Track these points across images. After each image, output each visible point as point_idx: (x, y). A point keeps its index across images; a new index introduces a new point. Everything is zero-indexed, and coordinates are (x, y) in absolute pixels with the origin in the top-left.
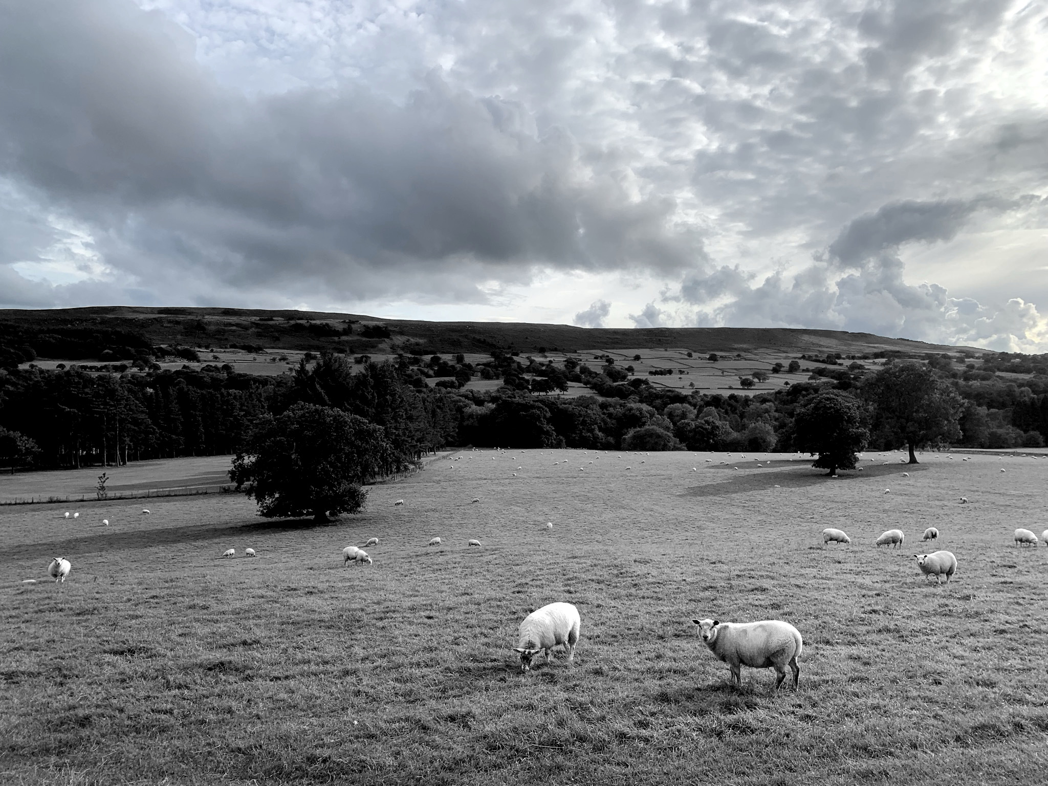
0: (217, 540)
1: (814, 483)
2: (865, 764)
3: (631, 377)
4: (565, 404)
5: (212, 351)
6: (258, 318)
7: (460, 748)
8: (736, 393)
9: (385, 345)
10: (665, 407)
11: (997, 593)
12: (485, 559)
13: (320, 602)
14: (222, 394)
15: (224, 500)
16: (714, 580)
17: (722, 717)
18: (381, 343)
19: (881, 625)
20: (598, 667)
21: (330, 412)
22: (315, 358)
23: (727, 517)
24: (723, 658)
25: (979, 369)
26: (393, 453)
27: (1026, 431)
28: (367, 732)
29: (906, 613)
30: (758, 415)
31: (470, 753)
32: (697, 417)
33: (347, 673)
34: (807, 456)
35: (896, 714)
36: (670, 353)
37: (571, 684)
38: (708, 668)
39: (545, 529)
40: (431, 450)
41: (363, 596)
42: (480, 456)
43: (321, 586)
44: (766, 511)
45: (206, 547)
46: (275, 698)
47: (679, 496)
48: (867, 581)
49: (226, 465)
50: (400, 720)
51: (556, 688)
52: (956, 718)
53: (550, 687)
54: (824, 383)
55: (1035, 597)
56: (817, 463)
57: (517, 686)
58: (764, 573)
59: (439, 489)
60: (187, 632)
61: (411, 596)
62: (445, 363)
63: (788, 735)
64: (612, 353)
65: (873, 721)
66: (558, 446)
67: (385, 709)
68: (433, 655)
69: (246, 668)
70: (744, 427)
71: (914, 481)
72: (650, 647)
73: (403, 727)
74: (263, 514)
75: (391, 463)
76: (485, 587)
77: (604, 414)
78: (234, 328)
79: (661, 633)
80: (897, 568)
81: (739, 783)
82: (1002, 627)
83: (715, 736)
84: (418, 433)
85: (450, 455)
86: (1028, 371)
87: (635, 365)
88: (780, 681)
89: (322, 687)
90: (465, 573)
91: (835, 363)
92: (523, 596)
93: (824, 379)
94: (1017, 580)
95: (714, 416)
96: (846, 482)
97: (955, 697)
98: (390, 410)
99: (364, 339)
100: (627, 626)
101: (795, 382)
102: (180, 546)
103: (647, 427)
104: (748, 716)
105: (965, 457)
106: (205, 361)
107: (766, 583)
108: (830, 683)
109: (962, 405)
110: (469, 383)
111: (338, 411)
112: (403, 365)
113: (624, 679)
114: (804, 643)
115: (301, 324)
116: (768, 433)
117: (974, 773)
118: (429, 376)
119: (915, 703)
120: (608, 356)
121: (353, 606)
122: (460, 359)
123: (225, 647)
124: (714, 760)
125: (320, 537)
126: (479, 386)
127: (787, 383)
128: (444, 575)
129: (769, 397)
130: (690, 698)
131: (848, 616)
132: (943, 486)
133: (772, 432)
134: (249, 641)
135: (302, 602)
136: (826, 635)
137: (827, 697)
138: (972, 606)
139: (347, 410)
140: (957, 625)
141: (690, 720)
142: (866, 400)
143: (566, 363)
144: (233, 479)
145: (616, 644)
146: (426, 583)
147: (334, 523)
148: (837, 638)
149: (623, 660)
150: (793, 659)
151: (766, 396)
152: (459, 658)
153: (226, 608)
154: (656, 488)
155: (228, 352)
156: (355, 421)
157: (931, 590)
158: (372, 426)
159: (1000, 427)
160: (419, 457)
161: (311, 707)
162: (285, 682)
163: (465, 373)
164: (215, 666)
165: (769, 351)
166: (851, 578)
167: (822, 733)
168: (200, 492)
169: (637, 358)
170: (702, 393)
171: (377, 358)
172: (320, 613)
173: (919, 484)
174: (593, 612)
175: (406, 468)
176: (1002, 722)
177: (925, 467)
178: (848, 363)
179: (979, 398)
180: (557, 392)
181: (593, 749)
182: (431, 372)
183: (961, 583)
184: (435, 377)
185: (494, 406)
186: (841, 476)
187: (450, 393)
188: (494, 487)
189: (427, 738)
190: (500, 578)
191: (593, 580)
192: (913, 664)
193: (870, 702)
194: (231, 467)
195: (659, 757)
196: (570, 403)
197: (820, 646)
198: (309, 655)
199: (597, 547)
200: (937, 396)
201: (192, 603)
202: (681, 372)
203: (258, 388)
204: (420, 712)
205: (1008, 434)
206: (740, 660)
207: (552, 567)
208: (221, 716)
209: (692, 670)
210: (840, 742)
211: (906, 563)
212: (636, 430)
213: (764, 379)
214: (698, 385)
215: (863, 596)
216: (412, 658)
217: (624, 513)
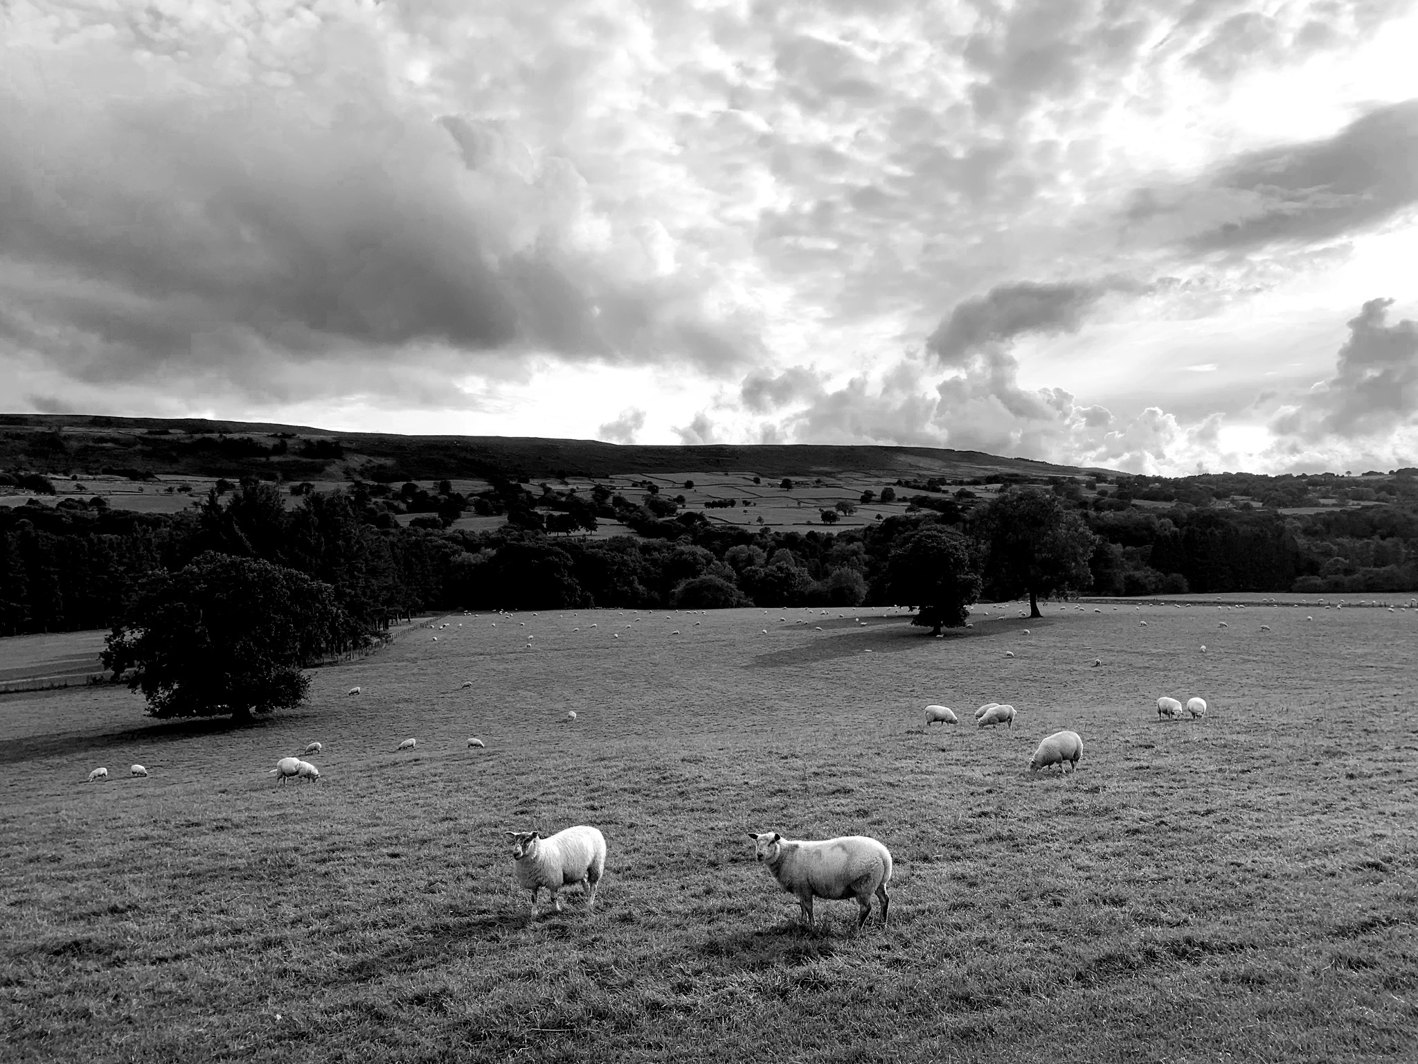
0: (80, 756)
1: (914, 646)
2: (965, 1019)
3: (681, 511)
4: (593, 547)
5: (74, 478)
6: (145, 431)
7: (428, 1042)
8: (817, 530)
9: (335, 468)
10: (727, 550)
11: (1131, 782)
12: (478, 768)
13: (233, 841)
14: (90, 541)
15: (94, 696)
16: (784, 780)
17: (788, 971)
18: (329, 464)
19: (992, 832)
20: (627, 912)
21: (254, 566)
22: (232, 486)
23: (806, 692)
24: (790, 888)
25: (1112, 496)
26: (347, 622)
27: (1166, 574)
28: (294, 1030)
29: (1022, 814)
30: (844, 558)
31: (443, 1048)
32: (767, 562)
33: (268, 944)
34: (905, 610)
35: (1006, 950)
36: (731, 478)
37: (589, 939)
38: (772, 903)
39: (565, 721)
40: (405, 615)
41: (298, 828)
42: (474, 622)
43: (236, 818)
44: (855, 683)
45: (66, 766)
46: (156, 989)
47: (746, 667)
48: (977, 773)
49: (96, 644)
50: (344, 1008)
51: (567, 946)
52: (1077, 950)
53: (560, 944)
54: (926, 516)
55: (1175, 785)
56: (917, 620)
57: (514, 946)
58: (849, 769)
59: (415, 671)
60: (23, 899)
61: (369, 826)
62: (424, 493)
63: (871, 989)
64: (657, 479)
65: (978, 960)
66: (584, 604)
67: (323, 993)
68: (397, 910)
69: (115, 947)
70: (827, 574)
71: (1039, 640)
72: (697, 880)
73: (349, 1018)
74: (154, 714)
75: (344, 635)
76: (475, 808)
77: (646, 560)
78: (109, 445)
79: (713, 858)
80: (1013, 756)
81: (806, 1059)
82: (1135, 826)
83: (778, 997)
84: (385, 592)
85: (431, 621)
86: (1168, 499)
87: (686, 494)
88: (864, 916)
89: (229, 965)
90: (448, 789)
91: (939, 491)
92: (528, 818)
93: (925, 511)
94: (1154, 764)
95: (788, 560)
96: (953, 644)
97: (1077, 922)
98: (342, 560)
99: (304, 460)
100: (668, 852)
101: (890, 515)
102: (25, 765)
103: (703, 577)
104: (820, 967)
105: (1097, 607)
106: (64, 493)
107: (851, 782)
108: (927, 913)
109: (1092, 543)
110: (459, 520)
111: (264, 564)
112: (361, 495)
113: (662, 926)
114: (896, 861)
115: (210, 439)
116: (856, 581)
117: (1096, 1020)
118: (402, 512)
119: (1028, 933)
120: (650, 483)
121: (283, 845)
122: (445, 488)
123: (82, 918)
124: (775, 1030)
125: (241, 744)
126: (473, 524)
127: (879, 517)
128: (418, 793)
129: (857, 535)
130: (747, 946)
131: (952, 821)
132: (1071, 644)
133: (862, 580)
134: (121, 906)
135: (206, 843)
136: (924, 849)
137: (921, 933)
138: (1101, 800)
139: (279, 561)
140: (1084, 826)
141: (746, 977)
142: (977, 538)
143: (593, 492)
144: (107, 665)
145: (652, 877)
146: (392, 806)
147: (262, 723)
148: (939, 852)
149: (660, 900)
150: (881, 887)
151: (852, 534)
152: (433, 913)
153: (88, 858)
154: (715, 658)
155: (100, 480)
156: (289, 577)
157: (1055, 781)
158: (315, 584)
159: (1136, 568)
160: (386, 627)
161: (213, 999)
162: (174, 965)
163: (453, 507)
164: (66, 948)
165: (857, 475)
166: (957, 770)
167: (914, 982)
168: (56, 684)
169: (689, 485)
170: (773, 530)
171: (324, 487)
172: (233, 857)
173: (1043, 644)
174: (624, 835)
175: (367, 643)
176: (1131, 951)
177: (1051, 620)
178: (955, 489)
179: (1113, 533)
180: (583, 531)
181: (616, 1028)
182: (403, 506)
183: (1090, 771)
184: (409, 513)
185: (494, 552)
186: (948, 636)
187: (431, 534)
188: (494, 665)
189: (382, 1031)
190: (499, 794)
191: (625, 790)
192: (1028, 880)
193: (976, 935)
194: (105, 648)
195: (703, 1031)
196: (600, 547)
197: (917, 864)
198: (215, 921)
199: (636, 743)
200: (1062, 531)
201: (34, 854)
202: (746, 503)
203: (146, 531)
204: (373, 993)
205: (1147, 577)
206: (811, 890)
207: (570, 774)
208: (71, 1024)
209: (752, 907)
210: (936, 992)
211: (1024, 747)
212: (688, 581)
213: (851, 511)
214: (768, 519)
215: (972, 794)
216: (365, 917)
217: (673, 693)
